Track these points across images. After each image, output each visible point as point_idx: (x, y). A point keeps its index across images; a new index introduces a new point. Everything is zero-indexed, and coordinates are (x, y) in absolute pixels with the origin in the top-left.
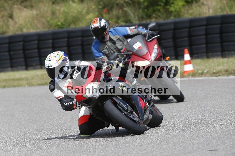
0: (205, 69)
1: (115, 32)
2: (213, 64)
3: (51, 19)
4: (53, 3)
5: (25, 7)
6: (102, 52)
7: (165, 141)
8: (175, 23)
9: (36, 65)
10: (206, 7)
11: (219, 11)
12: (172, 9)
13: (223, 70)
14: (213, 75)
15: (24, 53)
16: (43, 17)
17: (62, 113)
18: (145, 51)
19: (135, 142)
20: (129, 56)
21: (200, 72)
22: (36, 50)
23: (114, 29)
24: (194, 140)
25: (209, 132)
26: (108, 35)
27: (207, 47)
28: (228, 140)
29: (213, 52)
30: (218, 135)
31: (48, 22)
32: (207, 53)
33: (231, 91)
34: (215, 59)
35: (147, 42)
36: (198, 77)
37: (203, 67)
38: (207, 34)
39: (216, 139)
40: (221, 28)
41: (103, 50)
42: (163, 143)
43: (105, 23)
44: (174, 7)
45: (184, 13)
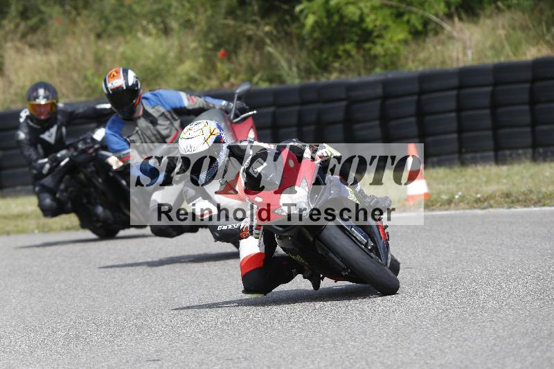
0: (457, 192)
1: (155, 100)
2: (474, 180)
3: (93, 75)
4: (99, 36)
5: (32, 46)
6: (128, 140)
7: (364, 361)
8: (386, 83)
10: (459, 45)
11: (489, 53)
12: (378, 50)
13: (497, 194)
14: (476, 206)
16: (75, 68)
17: (120, 295)
19: (291, 363)
21: (444, 197)
23: (154, 92)
24: (432, 358)
25: (466, 340)
26: (141, 106)
27: (460, 140)
28: (512, 358)
29: (475, 151)
30: (487, 346)
32: (460, 153)
33: (518, 243)
34: (480, 168)
36: (440, 210)
37: (452, 187)
38: (459, 110)
39: (482, 354)
40: (493, 95)
41: (129, 137)
42: (359, 365)
44: (382, 45)
45: (407, 58)
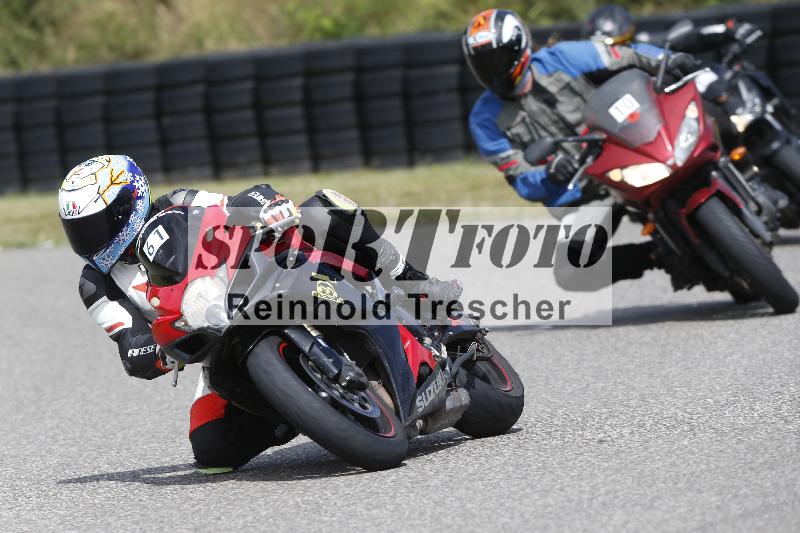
1: (554, 64)
6: (507, 137)
9: (250, 163)
15: (209, 124)
18: (653, 126)
20: (595, 148)
22: (249, 114)
23: (552, 49)
26: (529, 74)
31: (291, 15)
35: (662, 96)
41: (509, 129)
43: (519, 29)
